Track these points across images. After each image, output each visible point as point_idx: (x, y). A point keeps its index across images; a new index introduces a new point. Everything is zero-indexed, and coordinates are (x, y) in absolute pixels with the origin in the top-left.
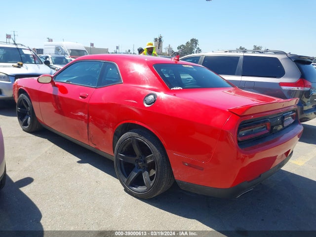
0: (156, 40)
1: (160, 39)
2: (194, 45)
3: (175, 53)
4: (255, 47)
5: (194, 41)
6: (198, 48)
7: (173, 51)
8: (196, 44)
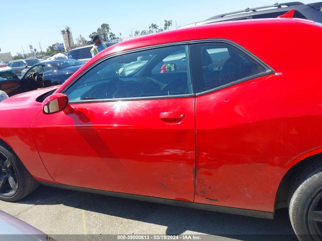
0: (63, 32)
1: (68, 30)
2: (106, 30)
3: (88, 42)
4: (166, 21)
5: (105, 26)
6: (111, 33)
7: (86, 41)
8: (108, 28)
